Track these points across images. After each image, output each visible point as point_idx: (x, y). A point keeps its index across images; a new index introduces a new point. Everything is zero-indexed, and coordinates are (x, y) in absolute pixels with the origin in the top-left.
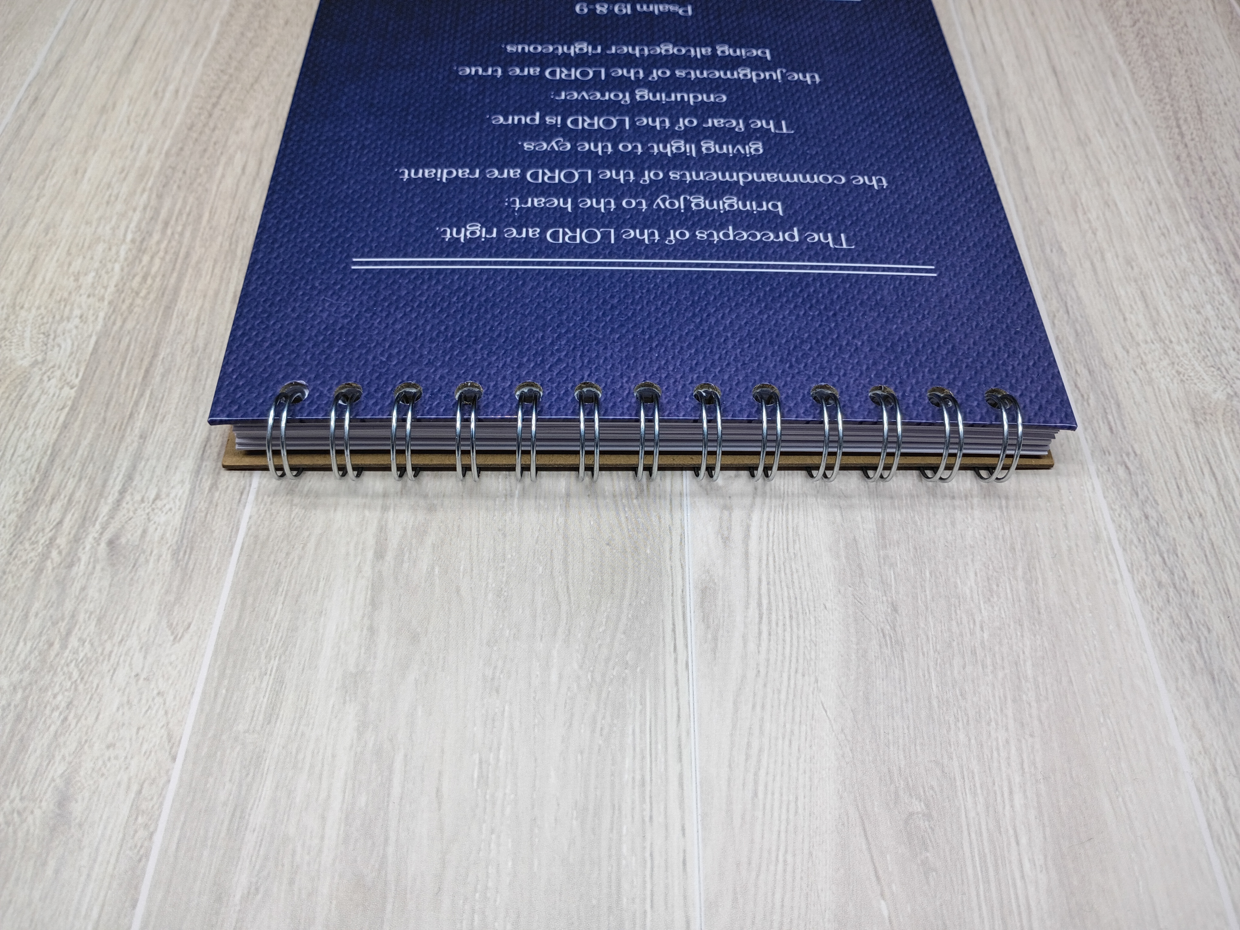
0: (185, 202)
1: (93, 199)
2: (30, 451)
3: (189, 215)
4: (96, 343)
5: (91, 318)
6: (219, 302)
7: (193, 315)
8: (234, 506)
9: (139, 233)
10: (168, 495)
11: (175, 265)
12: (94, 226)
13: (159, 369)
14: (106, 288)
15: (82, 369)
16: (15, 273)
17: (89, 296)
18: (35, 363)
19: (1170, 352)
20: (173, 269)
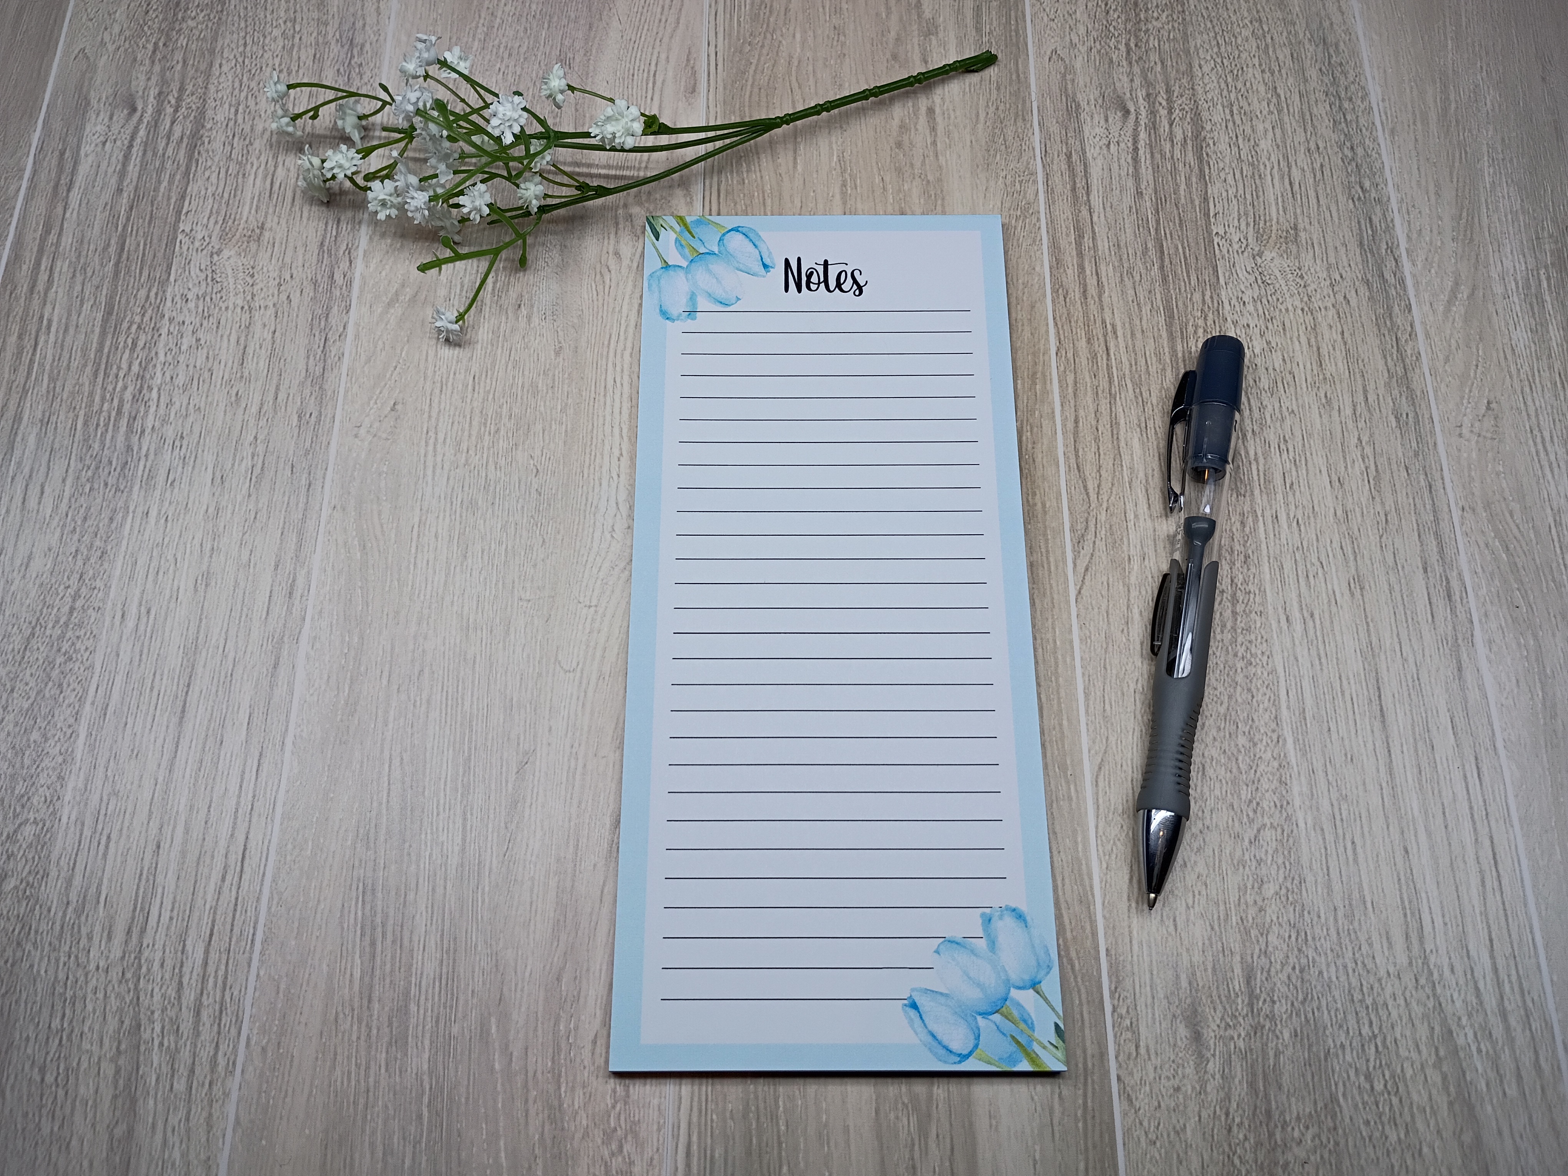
2: (1223, 178)
4: (1218, 278)
5: (1234, 301)
6: (1127, 324)
7: (1146, 309)
8: (1048, 143)
10: (1101, 148)
13: (1152, 253)
16: (1331, 348)
18: (1260, 254)
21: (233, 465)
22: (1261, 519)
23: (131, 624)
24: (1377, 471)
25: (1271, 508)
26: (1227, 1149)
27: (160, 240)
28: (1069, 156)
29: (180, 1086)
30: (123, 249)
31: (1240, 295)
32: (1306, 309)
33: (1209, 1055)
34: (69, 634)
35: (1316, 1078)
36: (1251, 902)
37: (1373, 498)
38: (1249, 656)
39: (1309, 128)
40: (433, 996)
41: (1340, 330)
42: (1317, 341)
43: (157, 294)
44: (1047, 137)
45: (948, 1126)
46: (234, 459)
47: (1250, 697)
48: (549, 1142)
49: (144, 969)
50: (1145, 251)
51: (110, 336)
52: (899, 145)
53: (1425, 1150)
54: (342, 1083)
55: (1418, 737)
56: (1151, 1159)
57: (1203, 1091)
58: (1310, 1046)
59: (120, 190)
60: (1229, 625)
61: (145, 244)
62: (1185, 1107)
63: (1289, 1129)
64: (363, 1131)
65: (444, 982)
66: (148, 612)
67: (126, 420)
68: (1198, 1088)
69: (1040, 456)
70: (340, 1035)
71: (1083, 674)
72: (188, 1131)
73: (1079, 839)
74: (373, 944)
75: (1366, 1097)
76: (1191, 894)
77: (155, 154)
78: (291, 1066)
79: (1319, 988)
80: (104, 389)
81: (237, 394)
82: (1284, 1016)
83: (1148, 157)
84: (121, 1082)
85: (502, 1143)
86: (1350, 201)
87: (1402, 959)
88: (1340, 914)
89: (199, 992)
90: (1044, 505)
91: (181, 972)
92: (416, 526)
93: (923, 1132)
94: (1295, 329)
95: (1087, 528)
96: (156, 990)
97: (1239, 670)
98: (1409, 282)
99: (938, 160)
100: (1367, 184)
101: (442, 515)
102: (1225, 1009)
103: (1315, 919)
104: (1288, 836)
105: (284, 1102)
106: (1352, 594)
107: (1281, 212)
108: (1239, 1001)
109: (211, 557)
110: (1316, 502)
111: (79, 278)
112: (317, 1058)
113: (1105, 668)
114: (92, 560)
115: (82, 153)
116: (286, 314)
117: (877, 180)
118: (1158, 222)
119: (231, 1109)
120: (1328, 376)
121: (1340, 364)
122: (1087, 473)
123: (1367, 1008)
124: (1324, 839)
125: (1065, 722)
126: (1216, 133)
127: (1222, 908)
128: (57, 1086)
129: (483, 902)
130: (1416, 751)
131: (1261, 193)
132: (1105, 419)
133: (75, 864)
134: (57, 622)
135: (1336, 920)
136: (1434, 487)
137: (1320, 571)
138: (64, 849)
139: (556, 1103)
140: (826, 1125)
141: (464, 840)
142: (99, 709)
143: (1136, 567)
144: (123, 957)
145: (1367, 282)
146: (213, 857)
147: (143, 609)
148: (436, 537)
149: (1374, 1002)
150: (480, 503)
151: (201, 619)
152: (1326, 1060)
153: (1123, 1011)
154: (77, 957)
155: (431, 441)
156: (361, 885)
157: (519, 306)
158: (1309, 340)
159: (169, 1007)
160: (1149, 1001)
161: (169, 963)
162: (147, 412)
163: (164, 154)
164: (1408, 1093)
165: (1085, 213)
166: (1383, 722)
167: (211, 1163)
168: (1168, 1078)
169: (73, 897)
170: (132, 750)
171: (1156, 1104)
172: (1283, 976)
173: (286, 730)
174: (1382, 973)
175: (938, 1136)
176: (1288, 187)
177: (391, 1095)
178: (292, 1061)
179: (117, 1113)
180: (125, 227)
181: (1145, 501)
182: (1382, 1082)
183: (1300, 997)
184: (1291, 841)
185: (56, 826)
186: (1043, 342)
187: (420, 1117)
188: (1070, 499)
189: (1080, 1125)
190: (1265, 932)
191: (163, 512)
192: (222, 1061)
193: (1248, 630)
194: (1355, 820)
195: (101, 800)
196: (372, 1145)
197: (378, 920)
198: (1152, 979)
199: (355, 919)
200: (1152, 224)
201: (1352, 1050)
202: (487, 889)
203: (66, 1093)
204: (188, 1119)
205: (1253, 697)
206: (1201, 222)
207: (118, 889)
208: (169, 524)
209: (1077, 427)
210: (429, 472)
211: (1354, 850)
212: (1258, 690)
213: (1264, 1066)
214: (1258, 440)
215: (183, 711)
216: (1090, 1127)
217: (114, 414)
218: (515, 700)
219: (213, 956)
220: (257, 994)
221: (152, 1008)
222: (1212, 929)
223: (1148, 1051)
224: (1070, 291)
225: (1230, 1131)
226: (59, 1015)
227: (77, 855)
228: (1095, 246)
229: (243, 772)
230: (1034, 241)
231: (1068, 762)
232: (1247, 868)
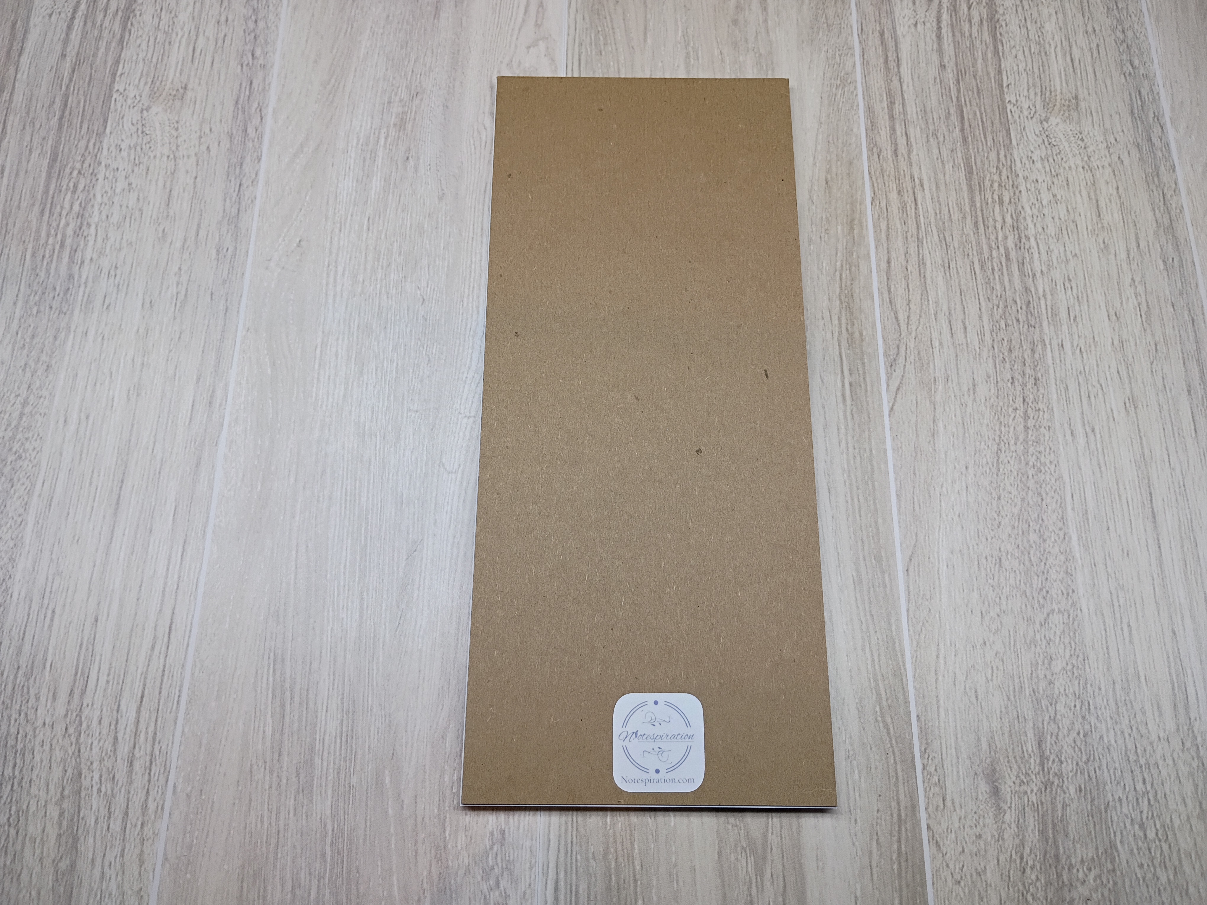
0: (1002, 284)
1: (1085, 284)
2: (1014, 54)
3: (993, 270)
4: (1011, 140)
5: (1024, 160)
6: (932, 179)
7: (949, 166)
8: (864, 21)
9: (1027, 247)
10: (909, 27)
11: (983, 215)
12: (1068, 253)
13: (954, 118)
14: (1028, 190)
15: (1010, 117)
16: (1107, 200)
17: (1037, 181)
18: (1047, 120)
19: (174, 148)
20: (982, 211)
21: (160, 292)
22: (1049, 346)
23: (72, 427)
24: (1148, 306)
25: (1057, 338)
26: (1021, 888)
27: (98, 98)
28: (882, 34)
29: (116, 826)
30: (66, 105)
31: (1030, 154)
32: (1086, 167)
33: (1006, 808)
34: (19, 436)
35: (1098, 827)
36: (1041, 676)
37: (1145, 330)
38: (1039, 465)
39: (1087, 14)
40: (335, 752)
41: (1115, 185)
42: (1096, 195)
43: (95, 144)
44: (863, 17)
45: (781, 867)
46: (161, 287)
47: (1040, 500)
48: (435, 878)
49: (84, 726)
50: (948, 116)
51: (54, 180)
52: (735, 22)
53: (1191, 889)
54: (256, 825)
55: (1184, 535)
56: (956, 896)
57: (1000, 838)
58: (1092, 800)
59: (64, 56)
60: (1021, 438)
61: (85, 102)
62: (986, 851)
63: (1075, 871)
64: (275, 867)
65: (344, 739)
66: (87, 417)
67: (68, 252)
68: (997, 836)
69: (857, 291)
70: (254, 784)
71: (896, 479)
72: (123, 865)
73: (893, 621)
74: (283, 705)
75: (1140, 844)
76: (990, 670)
77: (94, 25)
78: (212, 811)
79: (1100, 750)
80: (49, 225)
81: (164, 231)
82: (1071, 774)
83: (950, 35)
84: (65, 823)
85: (395, 878)
86: (1122, 76)
87: (1171, 726)
88: (1118, 687)
89: (132, 745)
90: (861, 334)
91: (116, 729)
92: (319, 346)
93: (760, 872)
94: (1077, 183)
95: (898, 353)
96: (95, 743)
97: (1030, 477)
98: (1173, 146)
99: (769, 35)
100: (1136, 62)
101: (341, 337)
102: (1020, 768)
103: (1097, 691)
104: (1074, 620)
105: (206, 841)
106: (1128, 413)
107: (1064, 84)
108: (1032, 761)
109: (141, 371)
110: (1096, 333)
111: (28, 131)
112: (234, 804)
113: (914, 473)
114: (39, 373)
115: (32, 23)
116: (206, 163)
117: (716, 52)
118: (959, 91)
119: (160, 846)
120: (1106, 225)
121: (1116, 215)
122: (898, 307)
123: (1141, 767)
124: (1104, 622)
125: (880, 520)
126: (1008, 16)
127: (1017, 681)
128: (10, 826)
129: (378, 670)
130: (1182, 547)
131: (1047, 68)
132: (913, 260)
133: (24, 634)
134: (9, 425)
135: (1115, 692)
136: (1196, 321)
137: (1100, 392)
138: (15, 621)
139: (442, 844)
140: (675, 866)
141: (361, 616)
142: (45, 501)
143: (940, 388)
144: (66, 715)
145: (1138, 146)
146: (144, 630)
147: (83, 416)
148: (336, 356)
149: (1147, 763)
150: (374, 327)
151: (133, 425)
152: (1106, 811)
153: (932, 770)
154: (26, 714)
155: (332, 274)
156: (272, 655)
157: (408, 158)
158: (1089, 194)
159: (106, 759)
160: (955, 761)
161: (106, 722)
162: (86, 245)
163: (101, 25)
164: (1176, 841)
165: (896, 82)
166: (1155, 522)
167: (142, 893)
168: (971, 827)
169: (23, 663)
170: (74, 537)
171: (961, 849)
172: (1070, 740)
173: (207, 521)
174: (1154, 737)
175: (772, 875)
176: (1070, 63)
177: (299, 836)
178: (212, 806)
179: (62, 850)
180: (67, 87)
181: (949, 330)
182: (1154, 830)
183: (1084, 759)
184: (1076, 624)
185: (8, 601)
186: (859, 193)
187: (324, 855)
188: (884, 329)
189: (895, 867)
190: (1053, 702)
191: (99, 332)
192: (152, 806)
193: (1038, 442)
194: (1131, 606)
195: (47, 579)
196: (282, 879)
197: (287, 685)
198: (956, 742)
199: (268, 683)
200: (954, 93)
201: (1128, 803)
202: (381, 659)
203: (17, 833)
204: (122, 855)
205: (1042, 499)
206: (996, 92)
207: (62, 656)
208: (105, 342)
209: (889, 266)
210: (330, 301)
211: (1130, 632)
212: (1047, 494)
213: (1053, 817)
214: (1046, 279)
215: (118, 504)
216: (903, 869)
217: (57, 247)
218: (404, 496)
219: (144, 715)
220: (182, 748)
221: (91, 759)
222: (1009, 699)
223: (953, 803)
224: (883, 150)
225: (1024, 872)
226: (11, 764)
227: (26, 627)
228: (905, 113)
229: (170, 557)
230: (852, 106)
231: (883, 555)
232: (1038, 647)
